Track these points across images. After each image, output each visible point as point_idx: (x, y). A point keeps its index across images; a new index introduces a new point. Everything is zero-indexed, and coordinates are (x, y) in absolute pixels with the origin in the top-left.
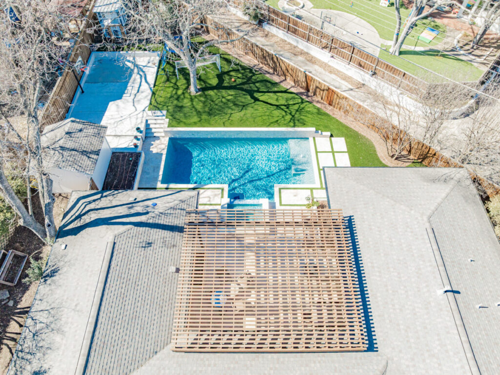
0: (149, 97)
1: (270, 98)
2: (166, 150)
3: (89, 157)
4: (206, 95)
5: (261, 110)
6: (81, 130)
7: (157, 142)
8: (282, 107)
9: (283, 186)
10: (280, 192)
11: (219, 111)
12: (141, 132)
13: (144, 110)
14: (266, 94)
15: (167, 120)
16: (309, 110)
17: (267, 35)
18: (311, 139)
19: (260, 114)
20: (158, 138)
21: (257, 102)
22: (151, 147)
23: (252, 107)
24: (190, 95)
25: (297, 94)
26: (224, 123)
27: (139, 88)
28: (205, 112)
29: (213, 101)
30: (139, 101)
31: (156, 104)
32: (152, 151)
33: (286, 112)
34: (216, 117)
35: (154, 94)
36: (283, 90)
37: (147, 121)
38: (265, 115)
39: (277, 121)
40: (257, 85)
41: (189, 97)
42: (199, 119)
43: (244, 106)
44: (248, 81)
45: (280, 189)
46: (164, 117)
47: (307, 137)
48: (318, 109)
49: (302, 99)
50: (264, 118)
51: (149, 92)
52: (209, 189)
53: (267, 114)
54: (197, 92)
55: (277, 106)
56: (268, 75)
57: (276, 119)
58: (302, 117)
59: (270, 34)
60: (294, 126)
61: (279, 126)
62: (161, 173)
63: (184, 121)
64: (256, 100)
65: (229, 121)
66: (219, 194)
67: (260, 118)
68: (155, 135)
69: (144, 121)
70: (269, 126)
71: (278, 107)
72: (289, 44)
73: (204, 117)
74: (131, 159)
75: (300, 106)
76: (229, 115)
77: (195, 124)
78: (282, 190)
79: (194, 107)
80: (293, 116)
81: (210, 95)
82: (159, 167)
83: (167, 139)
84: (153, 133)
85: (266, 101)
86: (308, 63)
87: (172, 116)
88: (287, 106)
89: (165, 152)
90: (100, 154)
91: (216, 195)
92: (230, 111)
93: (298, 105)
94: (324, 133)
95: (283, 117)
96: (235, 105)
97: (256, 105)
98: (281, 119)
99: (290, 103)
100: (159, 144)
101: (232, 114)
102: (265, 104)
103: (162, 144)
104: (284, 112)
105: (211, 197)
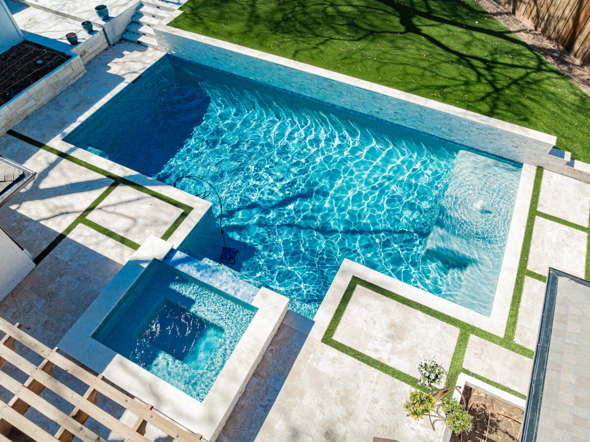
1: (454, 37)
2: (137, 76)
5: (413, 51)
7: (136, 54)
8: (475, 63)
10: (349, 293)
11: (305, 25)
12: (106, 18)
14: (446, 25)
15: (178, 13)
16: (552, 89)
18: (528, 173)
19: (405, 60)
20: (142, 47)
21: (411, 35)
23: (392, 42)
25: (531, 48)
28: (270, 20)
32: (109, 68)
33: (479, 75)
36: (494, 28)
37: (140, 5)
38: (416, 66)
39: (445, 87)
42: (245, 29)
43: (372, 34)
45: (356, 281)
46: (176, 7)
47: (518, 160)
49: (541, 62)
50: (410, 70)
53: (424, 64)
57: (441, 82)
58: (524, 100)
60: (491, 114)
61: (444, 99)
62: (82, 118)
63: (211, 23)
64: (412, 28)
65: (315, 52)
67: (401, 67)
68: (142, 39)
69: (133, 4)
71: (463, 59)
73: (261, 28)
74: (40, 62)
75: (527, 74)
76: (322, 40)
78: (358, 288)
80: (497, 90)
82: (90, 104)
83: (160, 55)
84: (139, 35)
85: (438, 39)
87: (194, 9)
88: (490, 65)
89: (129, 79)
92: (329, 33)
93: (522, 71)
94: (580, 165)
95: (467, 83)
96: (352, 25)
97: (406, 38)
98: (457, 86)
99: (501, 60)
100: (135, 60)
101: (332, 40)
102: (431, 44)
103: (141, 62)
104: (474, 73)
105: (141, 221)
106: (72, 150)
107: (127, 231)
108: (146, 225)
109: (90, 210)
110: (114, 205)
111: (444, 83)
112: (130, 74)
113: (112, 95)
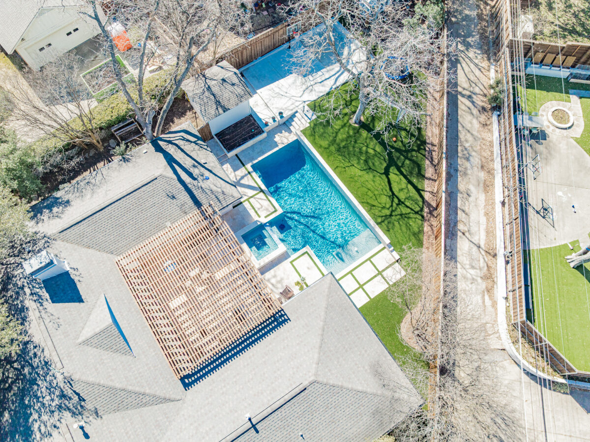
0: (322, 94)
1: (399, 183)
2: (283, 146)
3: (217, 108)
4: (358, 132)
5: (377, 185)
6: (233, 85)
7: (287, 134)
8: (396, 200)
9: (312, 252)
10: (303, 254)
11: (348, 154)
12: (282, 117)
13: (304, 102)
14: (401, 176)
15: (308, 125)
16: (412, 223)
17: (486, 125)
18: (382, 246)
19: (371, 188)
20: (290, 132)
21: (384, 177)
22: (279, 134)
23: (374, 176)
24: (348, 121)
25: (424, 202)
26: (337, 167)
27: (326, 79)
28: (338, 145)
29: (355, 142)
30: (312, 90)
31: (317, 105)
32: (275, 137)
33: (392, 206)
34: (339, 157)
35: (328, 94)
36: (420, 187)
37: (297, 112)
38: (373, 192)
39: (374, 206)
40: (407, 162)
41: (345, 121)
42: (327, 146)
43: (370, 169)
44: (405, 151)
45: (306, 252)
46: (309, 121)
47: (381, 241)
48: (421, 231)
49: (422, 210)
50: (370, 193)
51: (327, 90)
52: (269, 201)
53: (376, 193)
54: (356, 123)
55: (393, 194)
56: (427, 162)
57: (375, 203)
58: (396, 224)
59: (489, 127)
60: (378, 224)
61: (369, 211)
62: (260, 159)
63: (317, 137)
64: (387, 173)
65: (344, 169)
66: (269, 211)
67: (367, 190)
68: (291, 128)
69: (294, 111)
70: (362, 203)
71: (393, 196)
72: (492, 152)
74: (253, 130)
75: (409, 213)
76: (349, 165)
77: (318, 147)
78: (306, 254)
79: (337, 133)
80: (391, 215)
81: (361, 135)
82: (264, 153)
83: (295, 138)
84: (291, 125)
85: (392, 182)
86: (482, 185)
87: (315, 125)
88: (400, 202)
89: (281, 146)
90: (226, 113)
91: (267, 209)
93: (409, 210)
94: (394, 253)
95: (383, 208)
96: (366, 161)
97: (380, 177)
98: (379, 207)
99: (406, 203)
100: (285, 137)
101: (353, 166)
102: (387, 184)
103: (287, 139)
104: (390, 204)
105: (263, 208)
106: (252, 172)
107: (259, 209)
108: (264, 210)
109: (251, 197)
110: (258, 199)
111: (375, 204)
113: (272, 152)
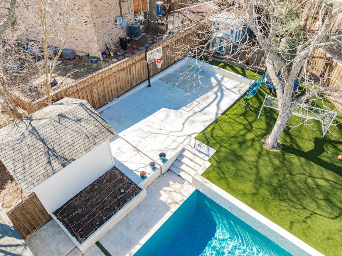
0: (208, 124)
2: (178, 206)
3: (49, 162)
4: (284, 159)
6: (79, 120)
7: (177, 186)
12: (164, 161)
13: (190, 136)
15: (208, 164)
20: (182, 180)
22: (165, 188)
24: (261, 147)
30: (193, 122)
34: (283, 204)
35: (216, 121)
37: (184, 150)
46: (207, 158)
68: (182, 174)
69: (179, 149)
73: (265, 191)
74: (122, 191)
76: (308, 214)
83: (192, 189)
89: (174, 208)
92: (312, 206)
100: (177, 191)
101: (316, 215)
103: (181, 193)
112: (173, 204)
113: (162, 222)
